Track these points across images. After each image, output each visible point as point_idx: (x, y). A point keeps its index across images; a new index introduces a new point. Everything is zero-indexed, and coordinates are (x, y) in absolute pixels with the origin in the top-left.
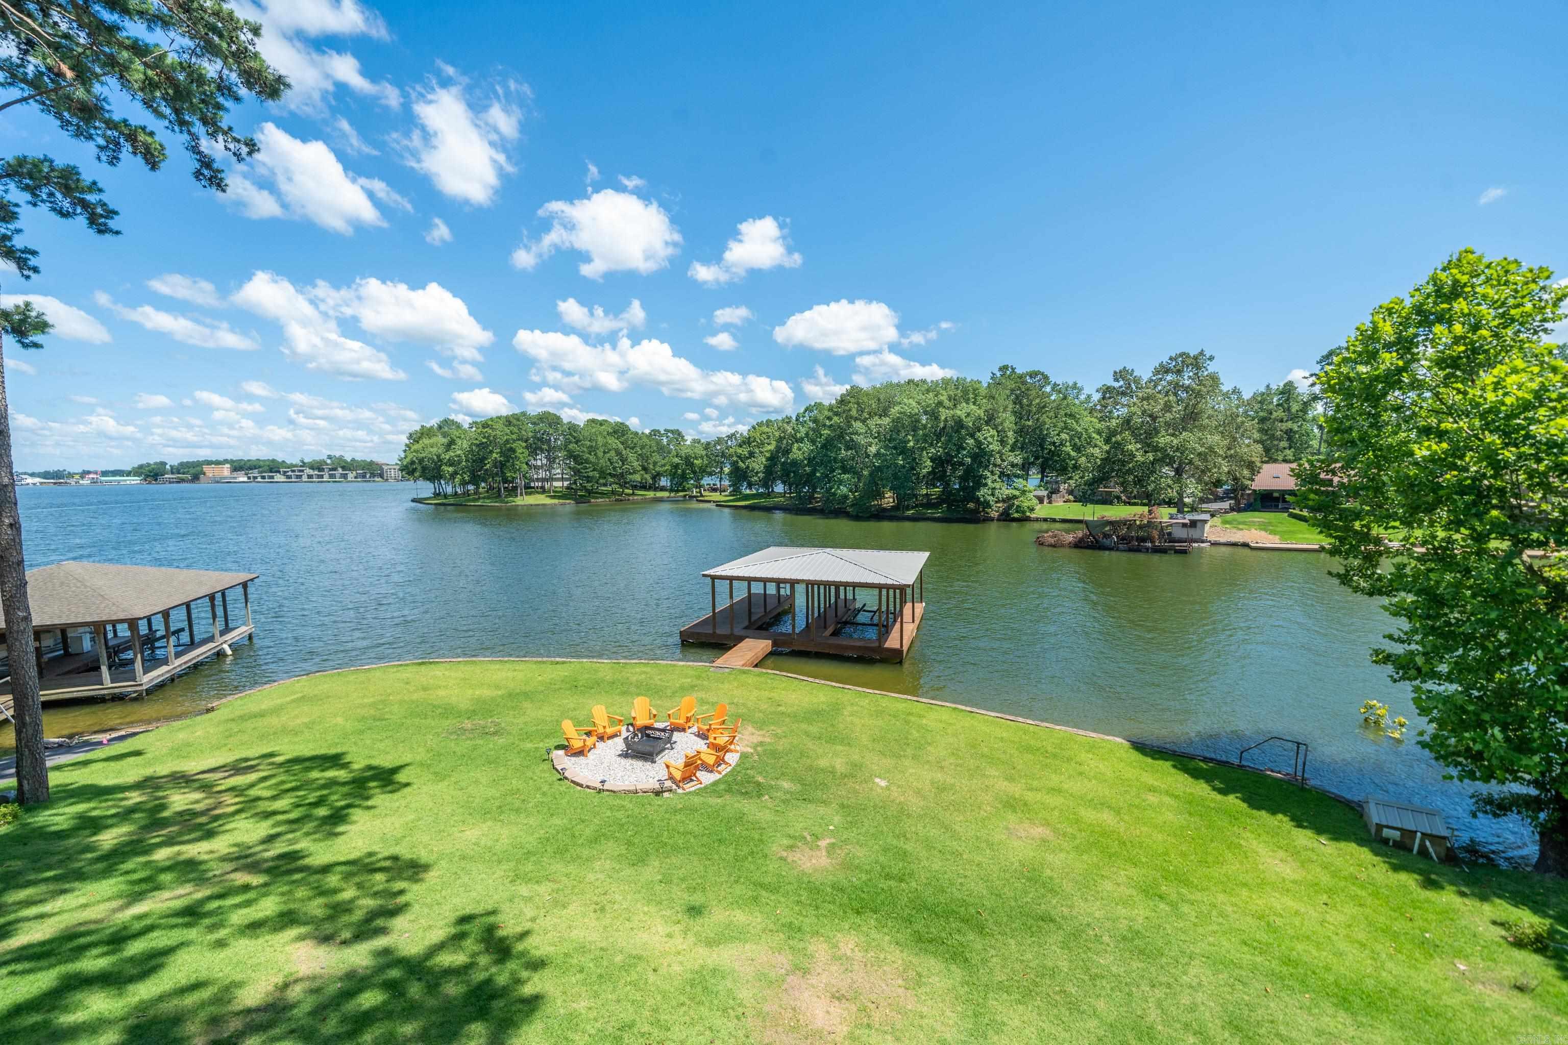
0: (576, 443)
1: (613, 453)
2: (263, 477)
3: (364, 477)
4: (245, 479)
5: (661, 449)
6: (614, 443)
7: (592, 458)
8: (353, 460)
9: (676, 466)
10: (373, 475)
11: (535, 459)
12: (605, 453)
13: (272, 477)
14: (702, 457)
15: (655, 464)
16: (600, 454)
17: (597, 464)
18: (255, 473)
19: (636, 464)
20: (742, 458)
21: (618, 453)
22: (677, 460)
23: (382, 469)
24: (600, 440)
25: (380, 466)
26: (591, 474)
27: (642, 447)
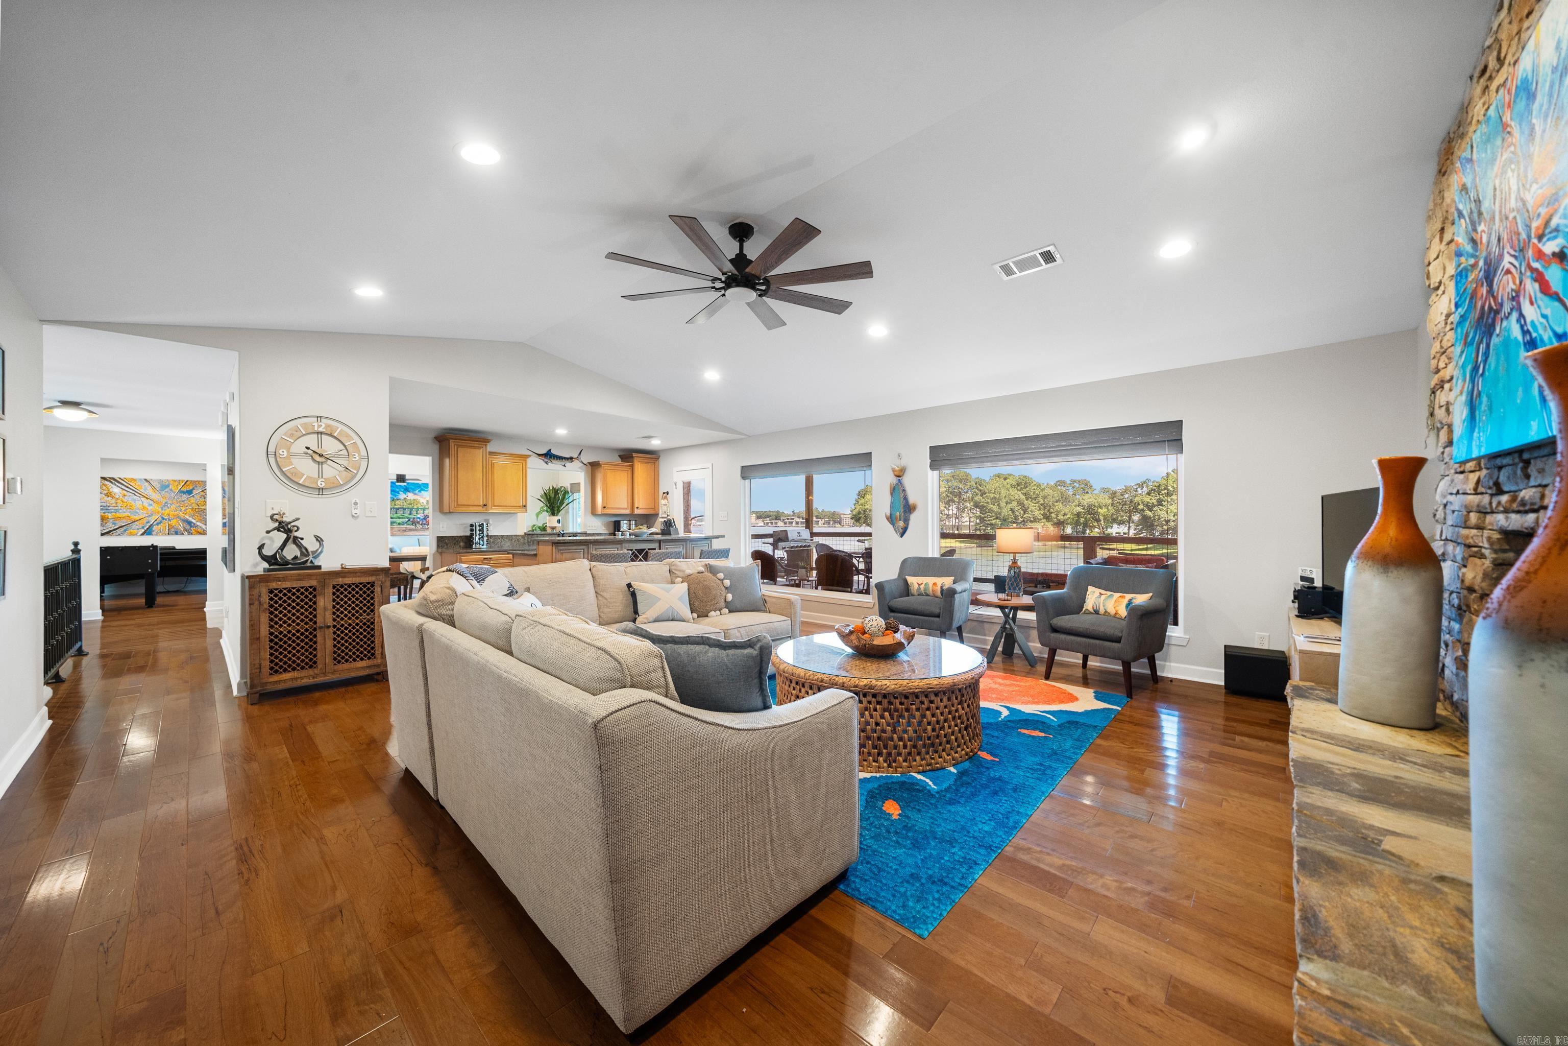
0: (981, 495)
1: (1014, 504)
2: (772, 523)
3: (829, 523)
4: (762, 525)
5: (1064, 499)
6: (1018, 495)
7: (995, 508)
8: (823, 511)
9: (1078, 514)
10: (835, 522)
11: (948, 509)
12: (1007, 503)
13: (776, 523)
14: (1106, 506)
15: (1058, 513)
16: (1003, 504)
17: (1000, 513)
18: (768, 520)
19: (1037, 513)
20: (1150, 508)
21: (1020, 503)
22: (1079, 509)
23: (840, 518)
24: (1004, 492)
25: (839, 515)
26: (993, 522)
27: (1045, 497)
